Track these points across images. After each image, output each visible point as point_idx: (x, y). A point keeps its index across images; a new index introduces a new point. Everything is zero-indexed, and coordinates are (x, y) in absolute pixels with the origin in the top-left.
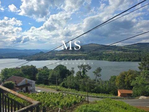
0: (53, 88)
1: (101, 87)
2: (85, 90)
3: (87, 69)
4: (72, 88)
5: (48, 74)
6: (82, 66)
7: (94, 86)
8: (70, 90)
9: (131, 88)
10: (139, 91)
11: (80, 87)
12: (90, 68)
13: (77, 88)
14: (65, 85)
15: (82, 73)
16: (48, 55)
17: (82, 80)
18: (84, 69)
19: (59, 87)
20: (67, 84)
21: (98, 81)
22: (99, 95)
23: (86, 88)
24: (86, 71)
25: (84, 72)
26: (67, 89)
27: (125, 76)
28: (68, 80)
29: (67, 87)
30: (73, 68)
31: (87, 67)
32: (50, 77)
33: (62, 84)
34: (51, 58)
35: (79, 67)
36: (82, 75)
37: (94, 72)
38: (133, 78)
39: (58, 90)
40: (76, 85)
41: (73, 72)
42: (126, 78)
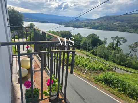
0: (83, 53)
1: (134, 63)
2: (114, 62)
3: (121, 42)
4: (101, 57)
5: (81, 41)
6: (117, 38)
8: (99, 58)
11: (109, 58)
12: (125, 41)
13: (106, 58)
15: (115, 45)
16: (83, 23)
17: (113, 51)
18: (118, 42)
19: (88, 53)
20: (96, 52)
23: (116, 60)
24: (120, 44)
25: (117, 44)
26: (96, 57)
28: (98, 49)
29: (96, 55)
30: (106, 39)
31: (122, 40)
32: (82, 43)
33: (92, 51)
34: (86, 26)
35: (112, 38)
37: (130, 46)
39: (87, 56)
40: (106, 55)
41: (105, 42)
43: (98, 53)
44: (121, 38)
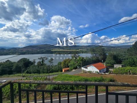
0: (18, 76)
1: (54, 69)
2: (44, 73)
3: (44, 60)
4: (35, 73)
6: (41, 58)
7: (50, 69)
8: (33, 74)
9: (68, 67)
10: (72, 68)
11: (41, 71)
13: (38, 72)
14: (29, 72)
15: (41, 63)
17: (42, 66)
19: (24, 74)
21: (52, 66)
22: (53, 74)
23: (45, 71)
24: (44, 61)
25: (42, 61)
26: (31, 74)
27: (65, 61)
28: (31, 68)
29: (30, 73)
30: (35, 60)
33: (26, 71)
35: (39, 59)
36: (41, 64)
37: (49, 61)
38: (69, 62)
39: (24, 76)
40: (37, 70)
41: (35, 62)
42: (66, 62)
43: (31, 71)
44: (44, 58)
